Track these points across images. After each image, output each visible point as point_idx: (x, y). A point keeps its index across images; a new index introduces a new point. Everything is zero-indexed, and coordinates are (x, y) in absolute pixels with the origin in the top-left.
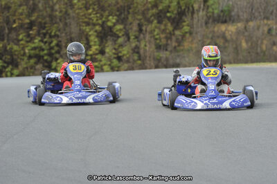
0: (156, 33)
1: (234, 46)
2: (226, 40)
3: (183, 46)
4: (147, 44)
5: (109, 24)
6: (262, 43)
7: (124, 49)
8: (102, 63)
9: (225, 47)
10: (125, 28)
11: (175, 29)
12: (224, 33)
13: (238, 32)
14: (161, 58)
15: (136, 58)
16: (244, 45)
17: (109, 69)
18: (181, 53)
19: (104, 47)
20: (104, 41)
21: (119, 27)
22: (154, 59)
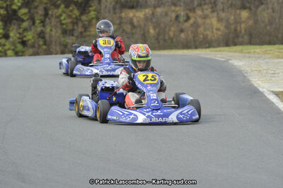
0: (62, 18)
1: (142, 32)
2: (133, 26)
3: (90, 31)
4: (53, 29)
5: (14, 7)
6: (169, 30)
7: (29, 33)
8: (6, 48)
9: (133, 34)
10: (29, 12)
11: (82, 14)
12: (131, 19)
13: (146, 19)
14: (67, 43)
15: (41, 43)
16: (152, 31)
17: (13, 54)
18: (87, 38)
19: (8, 30)
20: (8, 25)
21: (24, 11)
22: (60, 44)
